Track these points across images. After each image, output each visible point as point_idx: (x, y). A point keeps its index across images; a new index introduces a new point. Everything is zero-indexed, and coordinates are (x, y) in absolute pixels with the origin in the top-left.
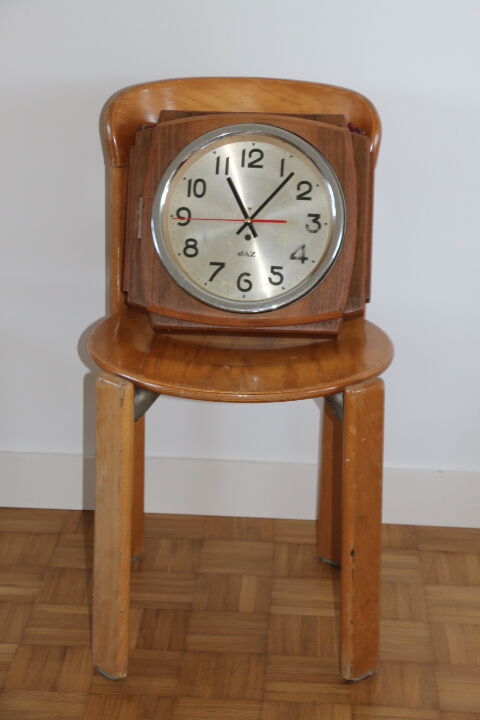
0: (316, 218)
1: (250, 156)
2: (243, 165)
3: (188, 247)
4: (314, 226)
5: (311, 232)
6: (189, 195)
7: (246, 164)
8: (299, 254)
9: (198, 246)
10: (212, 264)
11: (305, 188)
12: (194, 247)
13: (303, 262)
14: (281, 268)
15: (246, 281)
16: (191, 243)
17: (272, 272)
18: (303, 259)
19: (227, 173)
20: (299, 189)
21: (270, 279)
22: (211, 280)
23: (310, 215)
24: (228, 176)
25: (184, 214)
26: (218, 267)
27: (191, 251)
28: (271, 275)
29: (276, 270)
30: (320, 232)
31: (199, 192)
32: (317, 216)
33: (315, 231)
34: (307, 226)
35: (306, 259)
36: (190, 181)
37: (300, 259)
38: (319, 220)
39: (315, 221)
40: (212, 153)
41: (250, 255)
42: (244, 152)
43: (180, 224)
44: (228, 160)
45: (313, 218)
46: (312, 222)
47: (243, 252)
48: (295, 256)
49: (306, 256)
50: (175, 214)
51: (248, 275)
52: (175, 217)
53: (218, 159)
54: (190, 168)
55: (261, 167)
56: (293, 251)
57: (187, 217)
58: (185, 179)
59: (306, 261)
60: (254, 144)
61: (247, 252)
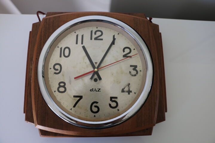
0: (135, 67)
1: (95, 34)
2: (91, 39)
3: (60, 86)
4: (134, 72)
5: (132, 75)
6: (61, 56)
7: (93, 39)
8: (127, 89)
9: (66, 86)
10: (75, 97)
11: (127, 51)
12: (64, 87)
13: (129, 94)
14: (116, 98)
15: (95, 106)
16: (62, 84)
17: (111, 100)
18: (129, 92)
19: (82, 43)
20: (124, 51)
21: (110, 105)
22: (74, 106)
23: (131, 66)
24: (83, 45)
25: (57, 67)
26: (78, 98)
27: (62, 89)
28: (111, 103)
29: (113, 99)
30: (138, 76)
31: (67, 54)
32: (136, 67)
33: (135, 75)
34: (130, 72)
35: (131, 92)
36: (61, 49)
37: (127, 92)
38: (136, 69)
39: (134, 69)
40: (73, 33)
41: (97, 90)
42: (92, 32)
43: (55, 73)
44: (83, 36)
45: (133, 68)
46: (133, 70)
47: (93, 89)
48: (124, 90)
49: (130, 90)
50: (52, 67)
51: (97, 103)
52: (53, 69)
53: (77, 36)
54: (62, 41)
55: (102, 39)
56: (123, 87)
57: (59, 69)
58: (58, 47)
59: (130, 93)
60: (97, 28)
61: (95, 89)
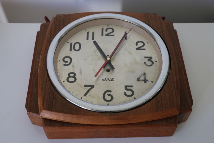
0: (150, 59)
1: (106, 31)
2: (102, 35)
3: (69, 77)
4: (149, 63)
5: (148, 66)
6: (71, 50)
7: (104, 35)
8: (142, 78)
9: (76, 76)
10: (85, 86)
12: (74, 77)
13: (145, 82)
14: (132, 86)
15: (109, 95)
16: (72, 75)
17: (126, 89)
18: (145, 81)
19: (93, 39)
20: (137, 44)
21: (125, 93)
22: (85, 95)
23: (145, 57)
24: (94, 40)
26: (90, 87)
27: (71, 79)
28: (126, 91)
29: (128, 88)
30: (153, 66)
31: (77, 48)
33: (151, 66)
35: (148, 80)
36: (71, 44)
37: (143, 81)
38: (152, 60)
40: (84, 30)
41: (110, 80)
42: (103, 29)
43: (64, 65)
44: (93, 33)
45: (148, 59)
46: (148, 61)
47: (105, 78)
48: (140, 79)
49: (147, 79)
50: (61, 60)
51: (110, 91)
52: (62, 61)
53: (88, 33)
54: (72, 37)
55: (113, 35)
56: (138, 77)
57: (69, 61)
58: (68, 42)
59: (147, 82)
60: (108, 26)
61: (108, 78)
